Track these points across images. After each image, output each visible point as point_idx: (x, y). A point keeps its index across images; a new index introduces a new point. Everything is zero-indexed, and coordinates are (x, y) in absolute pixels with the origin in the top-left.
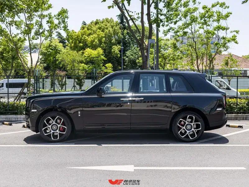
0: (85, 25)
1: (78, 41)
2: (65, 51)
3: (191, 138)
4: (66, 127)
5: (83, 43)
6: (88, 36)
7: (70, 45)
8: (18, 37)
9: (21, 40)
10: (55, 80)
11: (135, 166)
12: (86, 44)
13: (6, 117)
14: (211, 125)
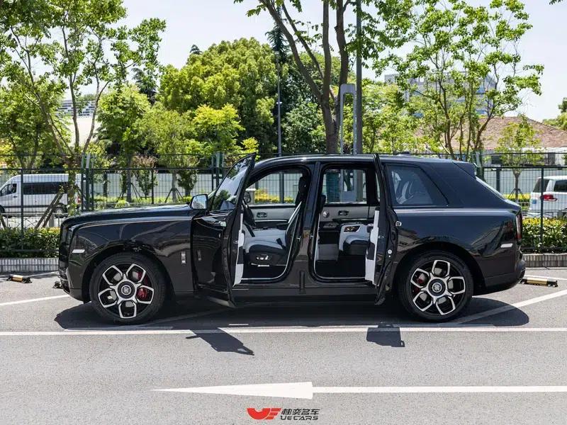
0: (196, 53)
1: (182, 89)
2: (153, 111)
3: (442, 314)
4: (153, 290)
5: (191, 94)
6: (203, 79)
7: (163, 98)
8: (48, 81)
9: (55, 88)
10: (132, 176)
11: (314, 386)
12: (199, 96)
13: (18, 263)
14: (488, 282)
